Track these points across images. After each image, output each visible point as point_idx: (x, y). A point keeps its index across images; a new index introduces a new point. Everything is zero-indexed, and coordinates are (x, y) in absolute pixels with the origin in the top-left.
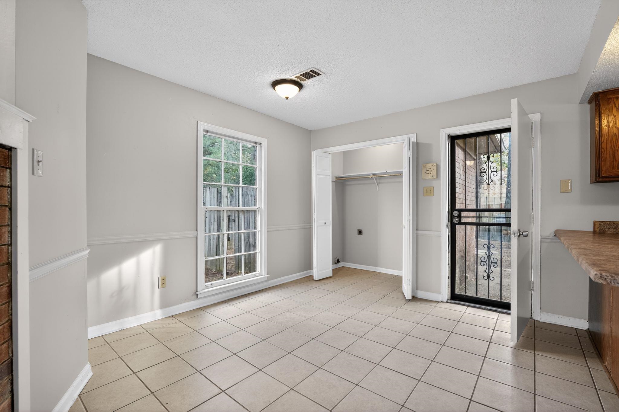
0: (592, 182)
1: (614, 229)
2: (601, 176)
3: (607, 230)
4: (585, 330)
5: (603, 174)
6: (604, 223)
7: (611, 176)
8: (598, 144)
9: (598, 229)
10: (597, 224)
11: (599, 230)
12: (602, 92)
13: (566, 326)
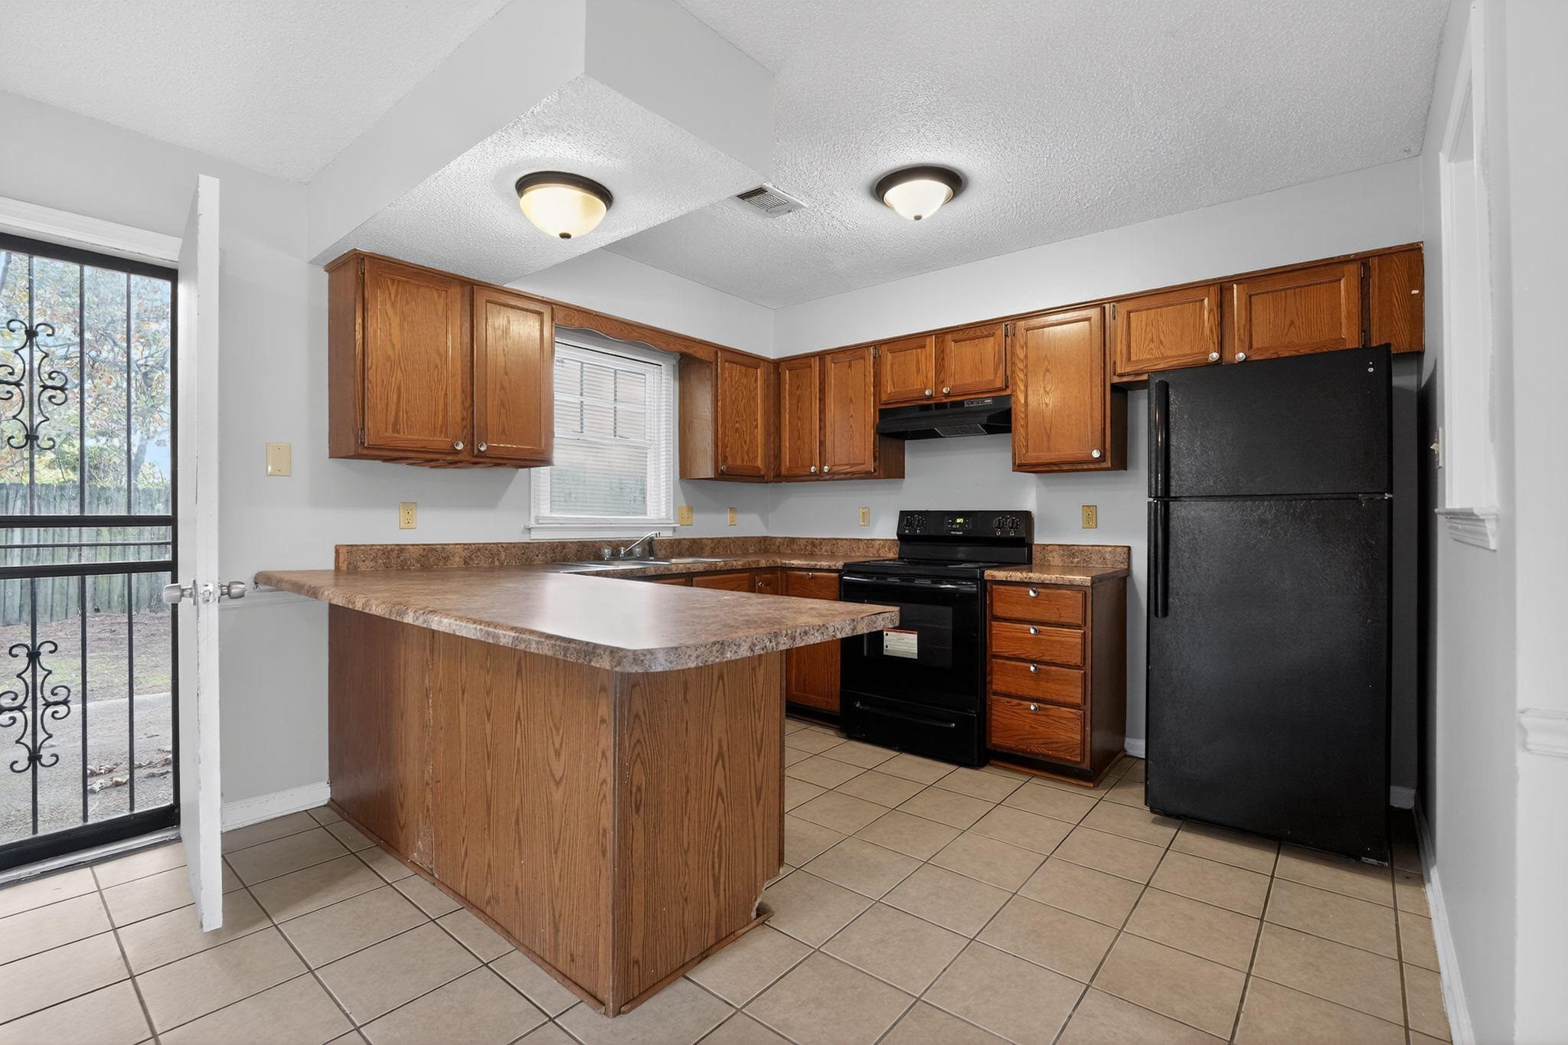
0: (333, 455)
1: (372, 560)
2: (365, 444)
3: (360, 563)
4: (325, 805)
5: (369, 441)
6: (356, 548)
9: (345, 563)
10: (343, 551)
11: (347, 567)
12: (369, 256)
13: (284, 816)
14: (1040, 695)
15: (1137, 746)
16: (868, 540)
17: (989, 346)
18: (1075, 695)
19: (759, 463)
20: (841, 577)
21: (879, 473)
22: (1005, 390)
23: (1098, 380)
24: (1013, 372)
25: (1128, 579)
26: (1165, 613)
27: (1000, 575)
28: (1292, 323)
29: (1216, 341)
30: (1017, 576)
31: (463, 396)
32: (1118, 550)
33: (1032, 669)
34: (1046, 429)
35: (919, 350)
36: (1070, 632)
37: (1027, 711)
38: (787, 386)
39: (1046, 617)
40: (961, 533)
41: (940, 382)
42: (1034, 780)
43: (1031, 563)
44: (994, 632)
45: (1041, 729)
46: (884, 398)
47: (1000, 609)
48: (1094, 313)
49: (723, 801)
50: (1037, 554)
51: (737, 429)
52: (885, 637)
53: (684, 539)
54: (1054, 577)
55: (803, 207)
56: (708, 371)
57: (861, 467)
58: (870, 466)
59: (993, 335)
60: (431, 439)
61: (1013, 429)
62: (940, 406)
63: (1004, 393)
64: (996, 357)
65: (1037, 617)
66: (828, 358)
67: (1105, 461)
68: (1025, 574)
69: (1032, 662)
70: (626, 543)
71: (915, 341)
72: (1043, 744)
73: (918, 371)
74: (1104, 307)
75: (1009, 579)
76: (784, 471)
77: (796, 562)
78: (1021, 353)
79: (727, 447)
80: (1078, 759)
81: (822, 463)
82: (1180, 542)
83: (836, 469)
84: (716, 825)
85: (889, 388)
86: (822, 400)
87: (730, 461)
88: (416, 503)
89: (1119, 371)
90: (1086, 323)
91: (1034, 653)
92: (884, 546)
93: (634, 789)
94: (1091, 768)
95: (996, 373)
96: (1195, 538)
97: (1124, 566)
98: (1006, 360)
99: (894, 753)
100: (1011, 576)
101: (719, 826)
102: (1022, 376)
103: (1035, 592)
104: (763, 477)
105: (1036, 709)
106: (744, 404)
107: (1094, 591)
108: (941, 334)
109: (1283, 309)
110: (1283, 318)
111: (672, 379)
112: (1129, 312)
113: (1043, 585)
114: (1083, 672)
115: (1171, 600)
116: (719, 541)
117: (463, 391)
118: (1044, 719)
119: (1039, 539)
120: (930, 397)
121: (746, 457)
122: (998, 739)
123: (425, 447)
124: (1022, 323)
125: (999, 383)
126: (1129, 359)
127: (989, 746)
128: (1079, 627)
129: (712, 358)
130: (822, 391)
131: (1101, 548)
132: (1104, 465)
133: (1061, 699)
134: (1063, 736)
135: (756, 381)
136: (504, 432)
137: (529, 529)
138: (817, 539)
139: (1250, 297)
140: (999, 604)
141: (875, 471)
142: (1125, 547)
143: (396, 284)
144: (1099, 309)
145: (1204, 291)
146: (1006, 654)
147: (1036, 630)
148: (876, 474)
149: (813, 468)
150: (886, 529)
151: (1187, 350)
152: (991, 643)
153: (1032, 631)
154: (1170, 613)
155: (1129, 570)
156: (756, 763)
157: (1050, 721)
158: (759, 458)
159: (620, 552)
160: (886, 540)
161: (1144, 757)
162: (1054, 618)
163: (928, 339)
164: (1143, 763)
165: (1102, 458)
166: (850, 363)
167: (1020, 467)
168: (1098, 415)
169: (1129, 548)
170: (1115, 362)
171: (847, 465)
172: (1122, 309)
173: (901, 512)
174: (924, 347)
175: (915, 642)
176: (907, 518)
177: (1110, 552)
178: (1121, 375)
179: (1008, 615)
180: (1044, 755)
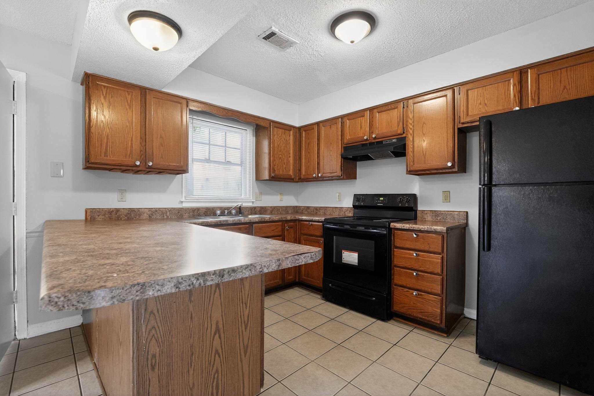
0: (84, 169)
1: (103, 215)
2: (90, 162)
3: (97, 217)
4: (80, 326)
5: (92, 160)
6: (95, 210)
7: (99, 162)
8: (87, 129)
9: (90, 216)
10: (89, 211)
11: (91, 218)
12: (92, 75)
13: (59, 331)
14: (419, 288)
15: (472, 313)
16: (340, 207)
17: (395, 114)
18: (437, 289)
19: (291, 173)
20: (323, 225)
21: (344, 177)
22: (402, 134)
23: (451, 126)
24: (407, 125)
25: (467, 228)
26: (489, 249)
27: (398, 225)
28: (565, 87)
29: (518, 101)
30: (407, 226)
31: (141, 140)
32: (461, 213)
33: (415, 274)
34: (423, 152)
35: (362, 118)
36: (435, 256)
37: (412, 295)
38: (304, 139)
39: (422, 247)
40: (382, 205)
41: (371, 133)
42: (415, 330)
43: (416, 219)
44: (395, 254)
45: (418, 304)
46: (345, 141)
47: (398, 242)
48: (449, 93)
49: (219, 357)
50: (419, 215)
51: (280, 158)
52: (343, 254)
53: (257, 207)
54: (426, 227)
55: (296, 43)
56: (266, 131)
57: (335, 174)
58: (339, 173)
59: (397, 108)
60: (124, 160)
61: (406, 154)
62: (371, 144)
63: (403, 136)
64: (398, 119)
65: (417, 248)
66: (321, 124)
67: (454, 168)
68: (411, 225)
69: (415, 270)
70: (228, 208)
71: (359, 114)
72: (420, 312)
73: (361, 127)
74: (454, 89)
75: (403, 228)
76: (302, 177)
77: (304, 218)
78: (411, 116)
79: (275, 166)
80: (439, 322)
81: (318, 173)
82: (497, 210)
83: (324, 175)
84: (214, 371)
85: (348, 137)
86: (318, 144)
87: (277, 172)
88: (126, 190)
89: (462, 121)
90: (444, 98)
91: (416, 266)
92: (347, 210)
93: (150, 357)
94: (445, 327)
95: (398, 126)
96: (507, 208)
97: (465, 221)
98: (404, 120)
99: (347, 310)
100: (404, 226)
101: (217, 371)
102: (411, 127)
103: (416, 234)
104: (293, 179)
105: (416, 295)
106: (284, 147)
107: (448, 235)
108: (371, 110)
109: (559, 80)
110: (559, 85)
111: (252, 136)
112: (467, 91)
113: (420, 231)
114: (442, 277)
115: (492, 242)
116: (274, 208)
117: (141, 138)
118: (420, 300)
119: (420, 208)
120: (367, 140)
121: (285, 171)
122: (396, 308)
123: (121, 164)
124: (411, 101)
125: (400, 131)
126: (467, 115)
127: (392, 310)
128: (440, 254)
129: (268, 126)
130: (319, 140)
131: (452, 212)
132: (454, 170)
133: (430, 290)
134: (430, 309)
135: (290, 136)
136: (162, 157)
137: (182, 202)
138: (318, 207)
139: (539, 75)
140: (398, 240)
141: (341, 175)
142: (465, 212)
143: (106, 89)
144: (451, 90)
145: (511, 75)
146: (401, 266)
147: (416, 254)
148: (342, 177)
149: (314, 175)
150: (348, 203)
151: (501, 108)
152: (394, 260)
153: (415, 255)
154: (491, 249)
155: (467, 224)
156: (244, 333)
157: (423, 301)
158: (291, 171)
159: (225, 212)
160: (349, 208)
161: (476, 319)
162: (426, 249)
163: (366, 112)
164: (475, 322)
165: (453, 166)
166: (331, 126)
167: (410, 172)
168: (451, 145)
169: (467, 212)
170: (460, 116)
171: (329, 173)
172: (464, 89)
173: (354, 195)
174: (364, 116)
175: (357, 257)
176: (357, 197)
177: (457, 214)
178: (463, 123)
179: (401, 246)
180: (420, 318)
